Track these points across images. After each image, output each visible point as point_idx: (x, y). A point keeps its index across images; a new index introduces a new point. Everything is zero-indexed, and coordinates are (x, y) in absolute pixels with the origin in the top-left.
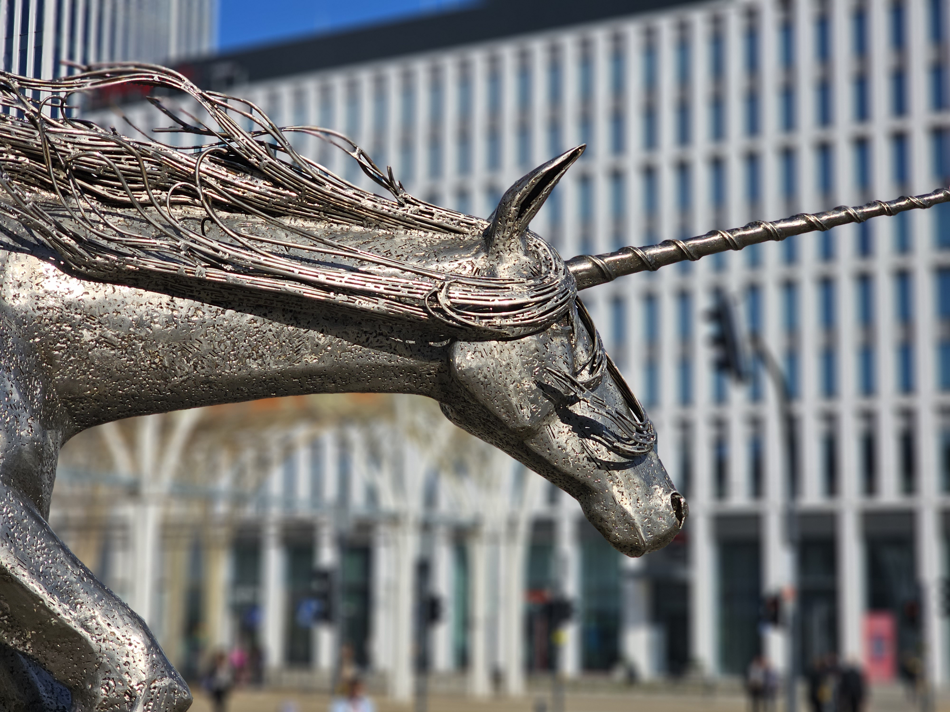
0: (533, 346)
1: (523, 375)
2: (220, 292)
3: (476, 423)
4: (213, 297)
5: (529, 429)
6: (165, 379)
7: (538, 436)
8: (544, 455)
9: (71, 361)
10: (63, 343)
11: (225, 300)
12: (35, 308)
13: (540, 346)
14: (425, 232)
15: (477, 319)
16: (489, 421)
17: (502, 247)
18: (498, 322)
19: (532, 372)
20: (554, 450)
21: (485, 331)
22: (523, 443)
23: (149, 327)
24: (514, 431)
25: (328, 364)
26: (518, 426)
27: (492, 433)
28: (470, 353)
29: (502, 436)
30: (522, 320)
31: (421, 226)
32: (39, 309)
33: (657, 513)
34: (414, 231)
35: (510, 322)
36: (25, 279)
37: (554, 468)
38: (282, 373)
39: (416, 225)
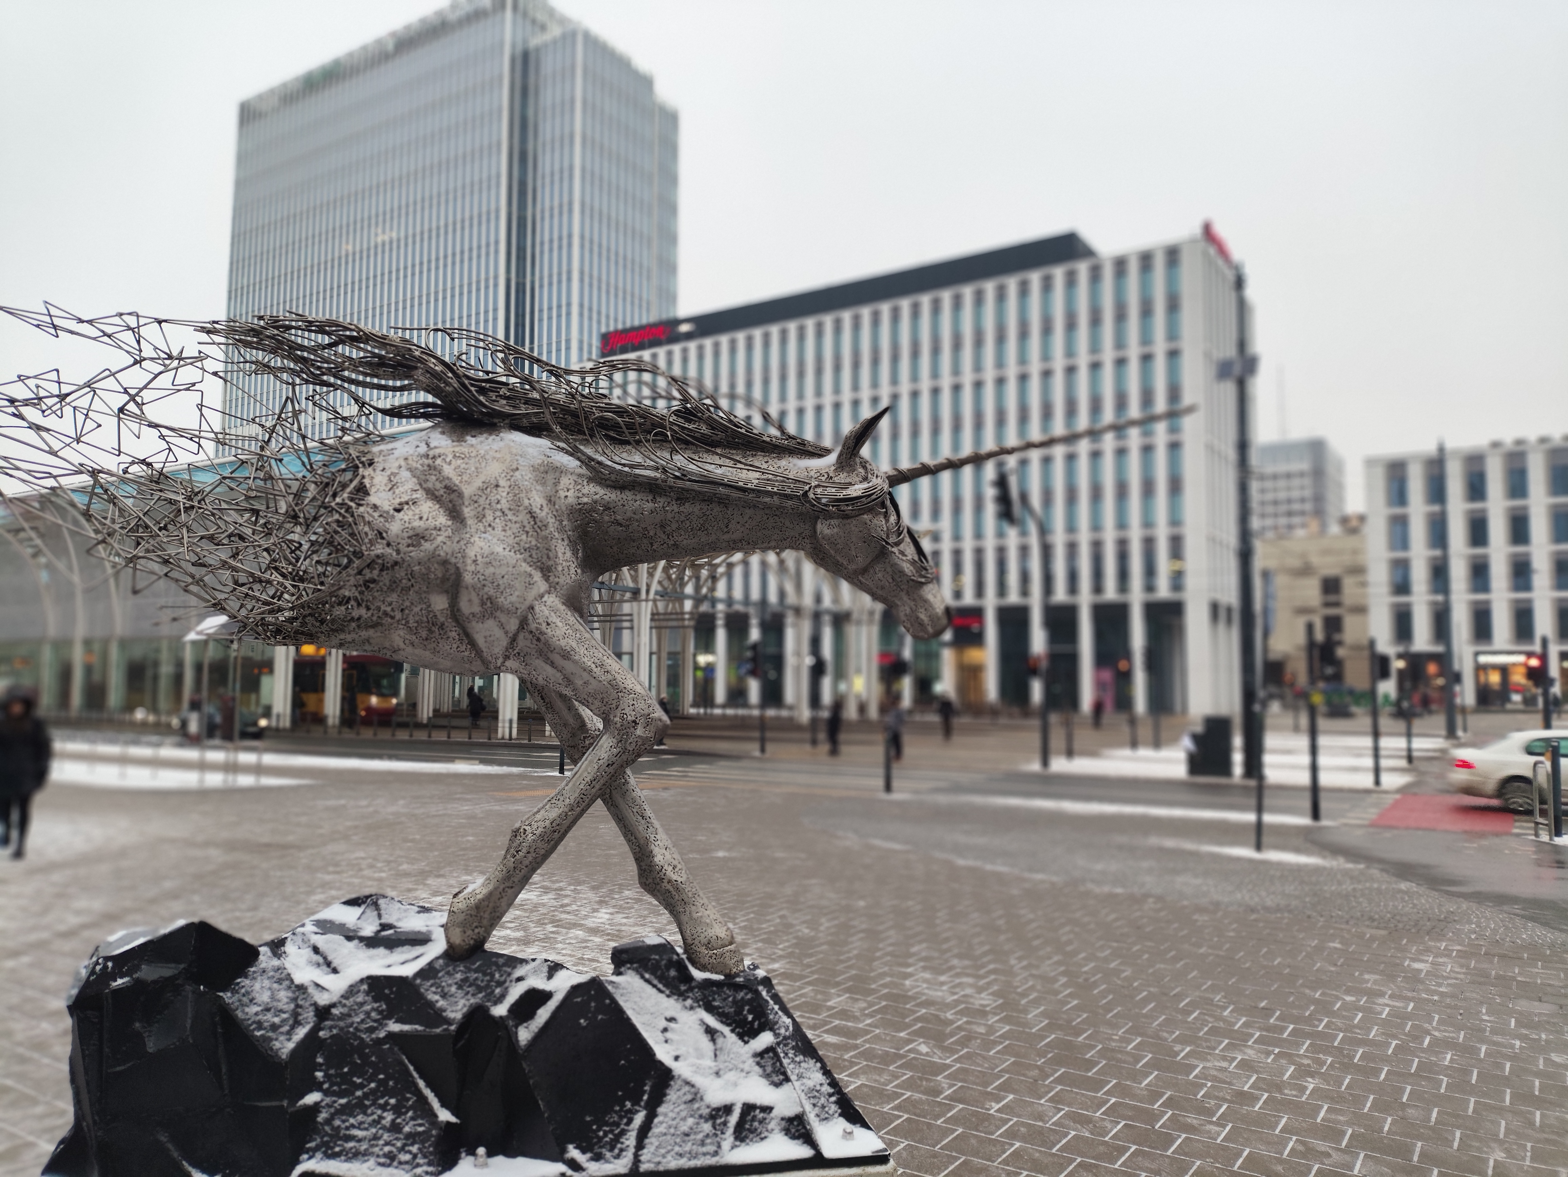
4: (678, 496)
11: (685, 497)
15: (831, 507)
18: (843, 508)
22: (858, 577)
24: (852, 571)
25: (745, 534)
27: (839, 571)
28: (826, 526)
29: (846, 573)
30: (857, 507)
38: (718, 539)
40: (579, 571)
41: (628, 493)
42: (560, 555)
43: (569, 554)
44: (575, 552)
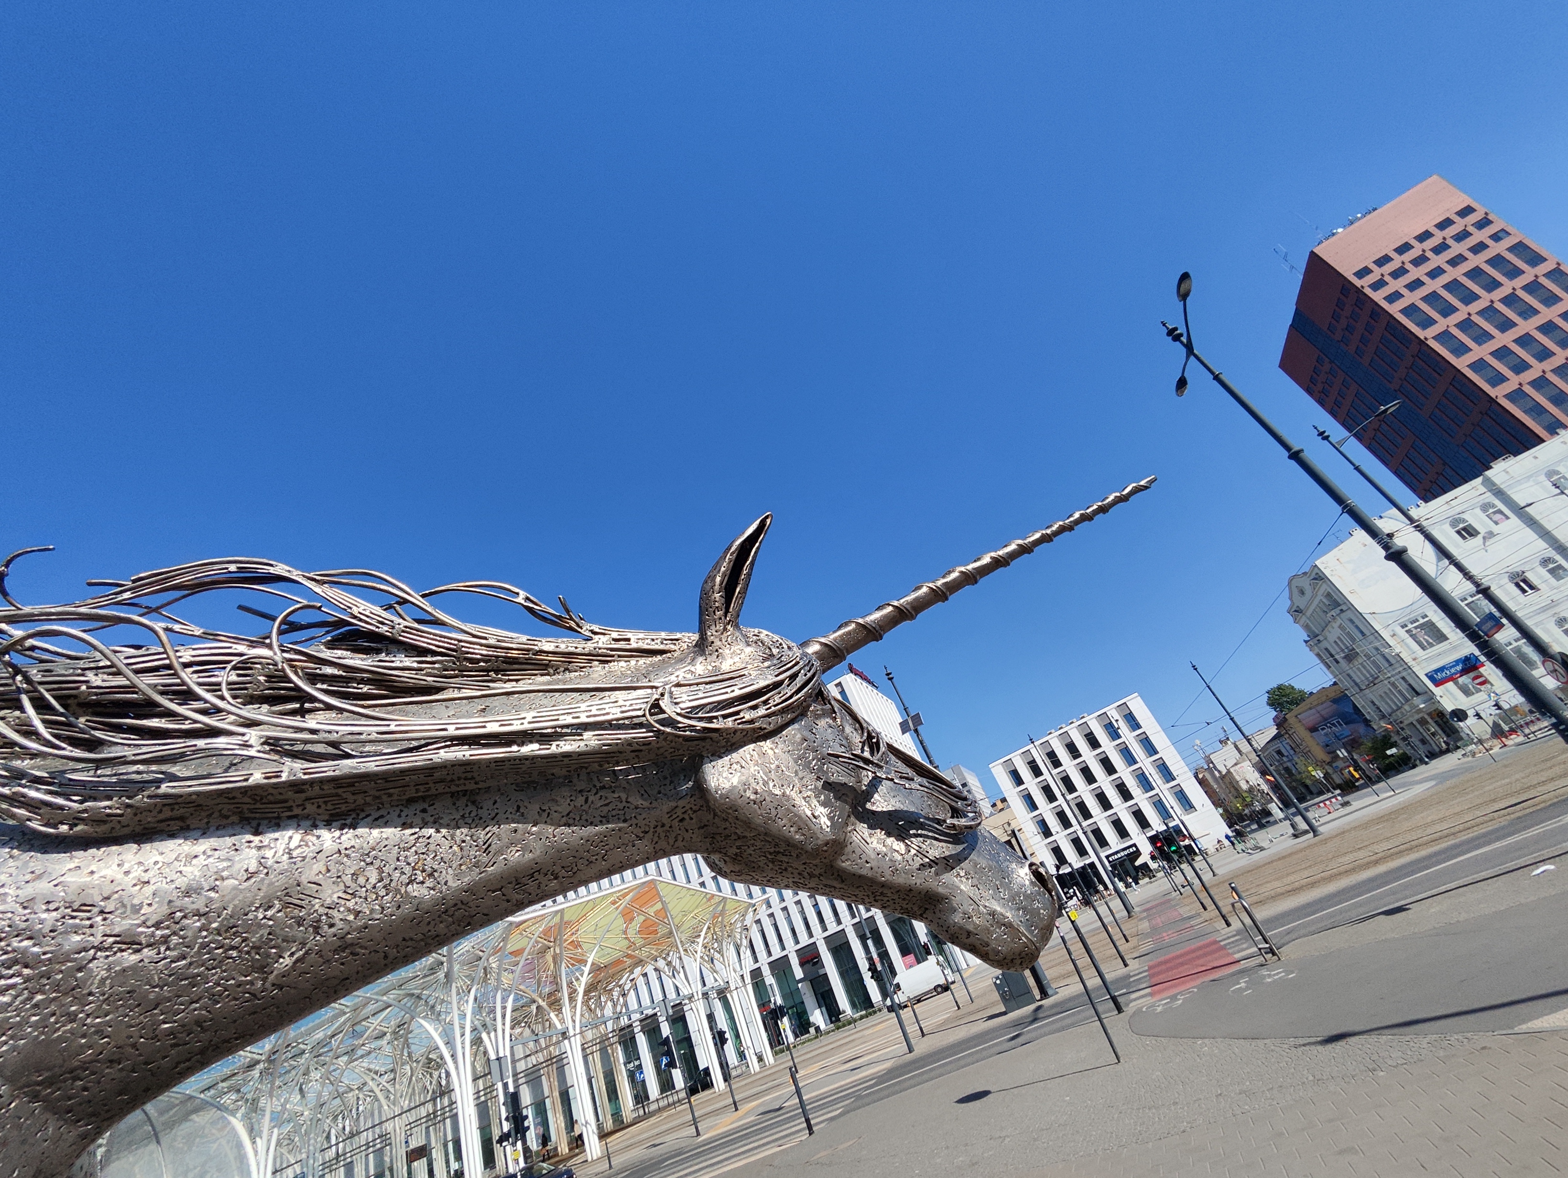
0: (799, 736)
1: (801, 774)
2: (337, 795)
3: (761, 864)
4: (330, 807)
5: (834, 841)
7: (849, 849)
8: (864, 872)
11: (352, 806)
13: (807, 734)
14: (626, 661)
15: (720, 719)
16: (779, 852)
17: (719, 643)
18: (748, 716)
19: (809, 768)
20: (873, 860)
21: (735, 731)
22: (832, 866)
23: (214, 889)
24: (816, 852)
25: (538, 852)
26: (820, 842)
27: (786, 870)
28: (726, 769)
29: (801, 868)
30: (775, 706)
31: (619, 656)
33: (1027, 897)
34: (612, 664)
35: (762, 711)
37: (883, 885)
38: (470, 890)
39: (613, 656)
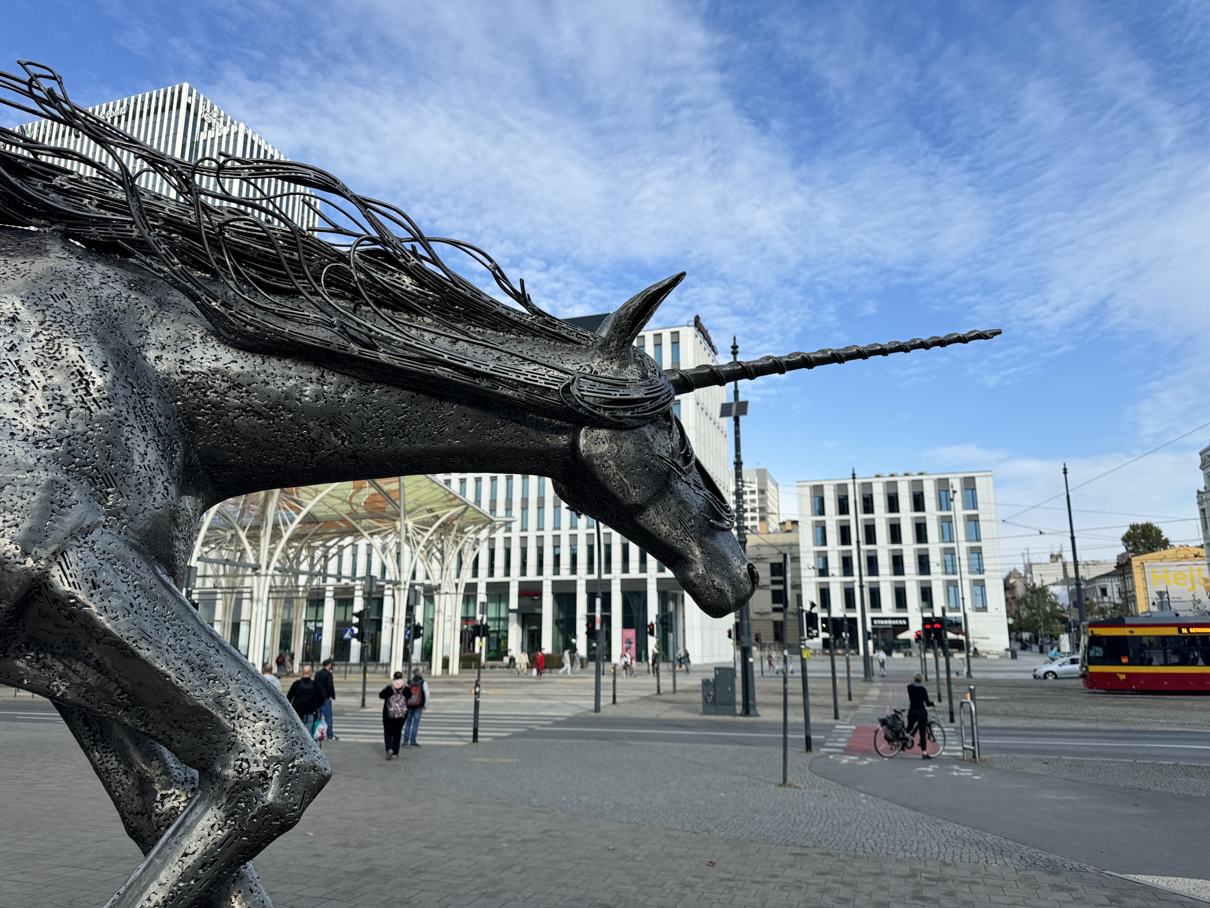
5: (637, 507)
6: (312, 452)
7: (646, 514)
8: (649, 529)
9: (216, 428)
10: (207, 409)
12: (179, 371)
14: (549, 340)
15: (602, 410)
16: (605, 499)
17: (615, 354)
18: (619, 414)
22: (633, 519)
23: (299, 400)
24: (627, 508)
25: (469, 445)
26: (631, 503)
29: (615, 512)
30: (637, 413)
32: (183, 372)
33: (738, 580)
34: (539, 338)
36: (170, 342)
38: (425, 452)
39: (542, 333)
40: (172, 489)
41: (274, 362)
42: (136, 457)
43: (152, 456)
44: (166, 453)
